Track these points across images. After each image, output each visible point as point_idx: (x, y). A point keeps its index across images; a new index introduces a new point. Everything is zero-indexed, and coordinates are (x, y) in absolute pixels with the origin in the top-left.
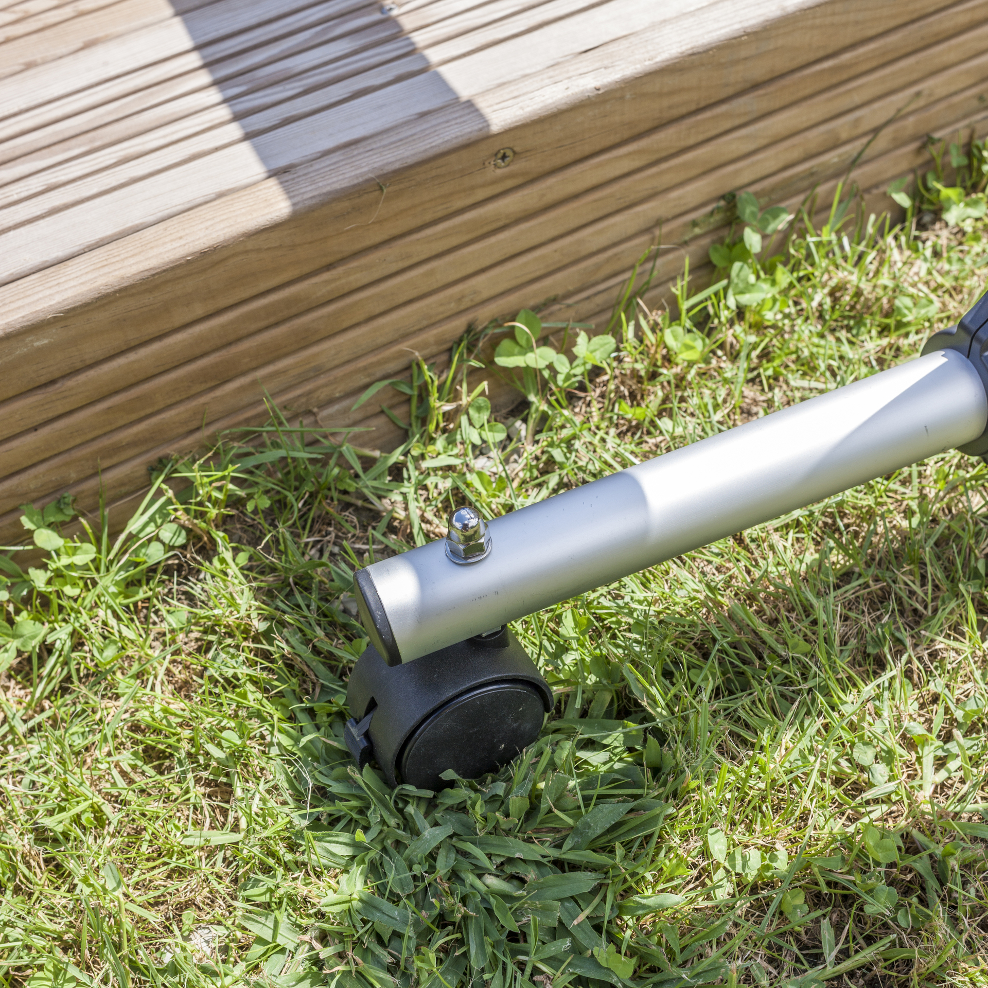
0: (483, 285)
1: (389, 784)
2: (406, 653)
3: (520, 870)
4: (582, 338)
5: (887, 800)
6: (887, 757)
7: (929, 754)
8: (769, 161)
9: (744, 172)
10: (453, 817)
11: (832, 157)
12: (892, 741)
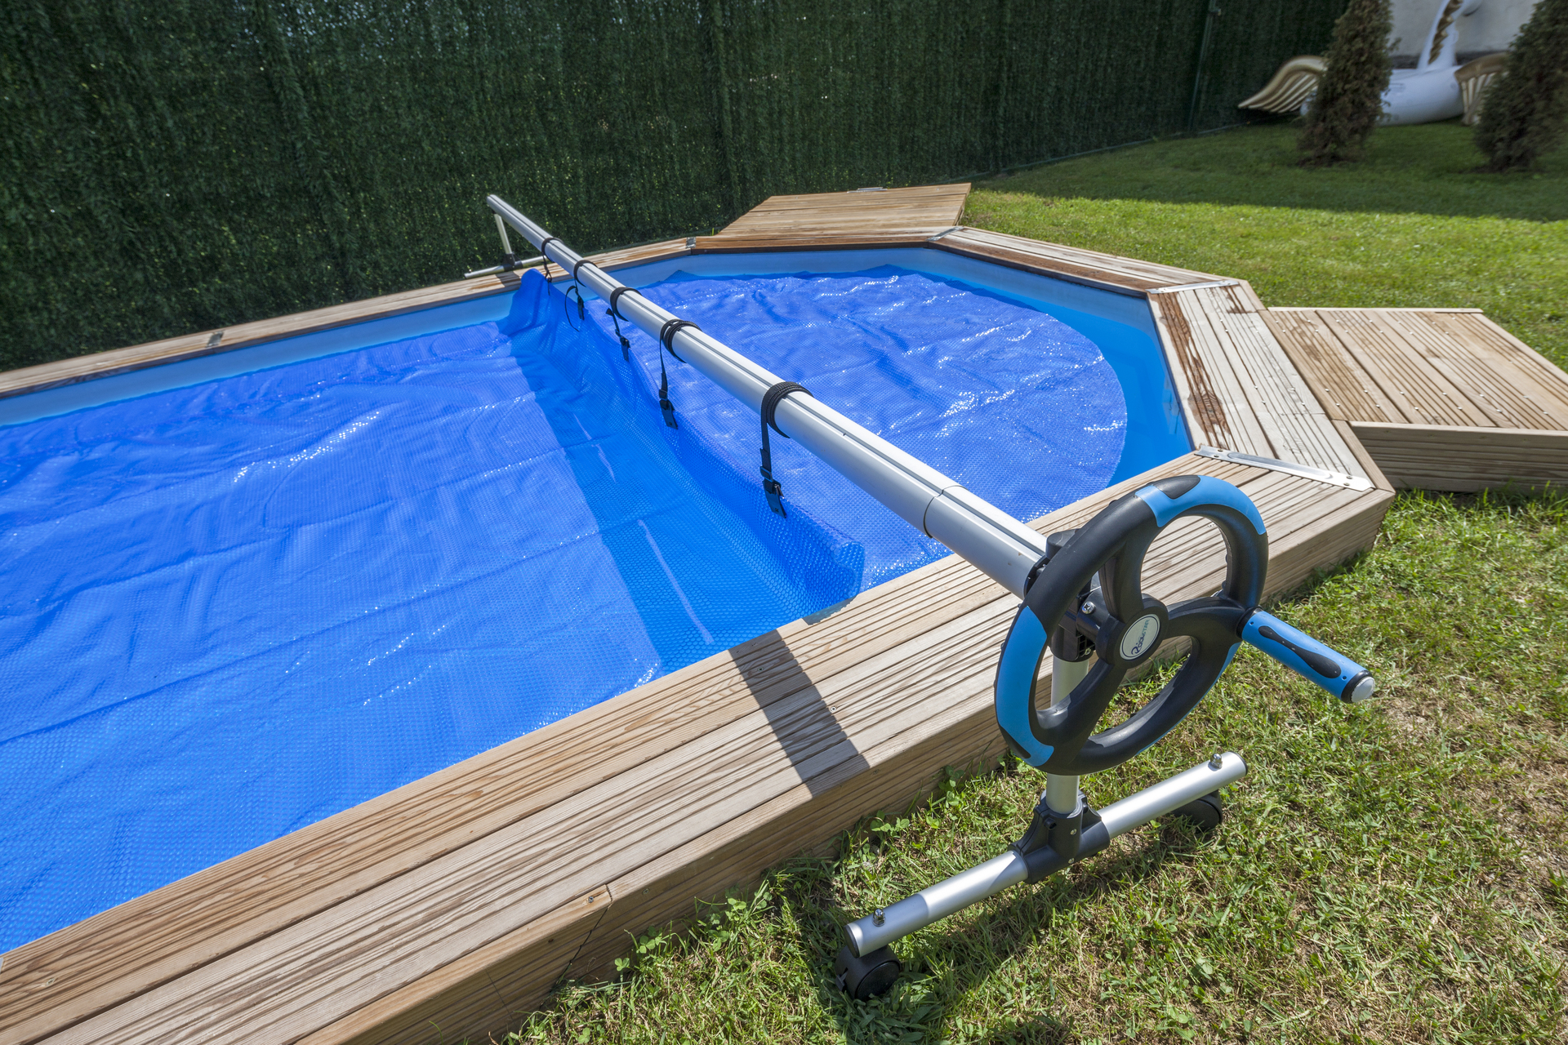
0: (867, 805)
1: (852, 999)
2: (861, 954)
3: (896, 1031)
4: (898, 820)
5: (1011, 1006)
6: (1010, 990)
7: (1024, 989)
8: (956, 756)
9: (948, 761)
10: (873, 1011)
11: (978, 751)
12: (1011, 985)
